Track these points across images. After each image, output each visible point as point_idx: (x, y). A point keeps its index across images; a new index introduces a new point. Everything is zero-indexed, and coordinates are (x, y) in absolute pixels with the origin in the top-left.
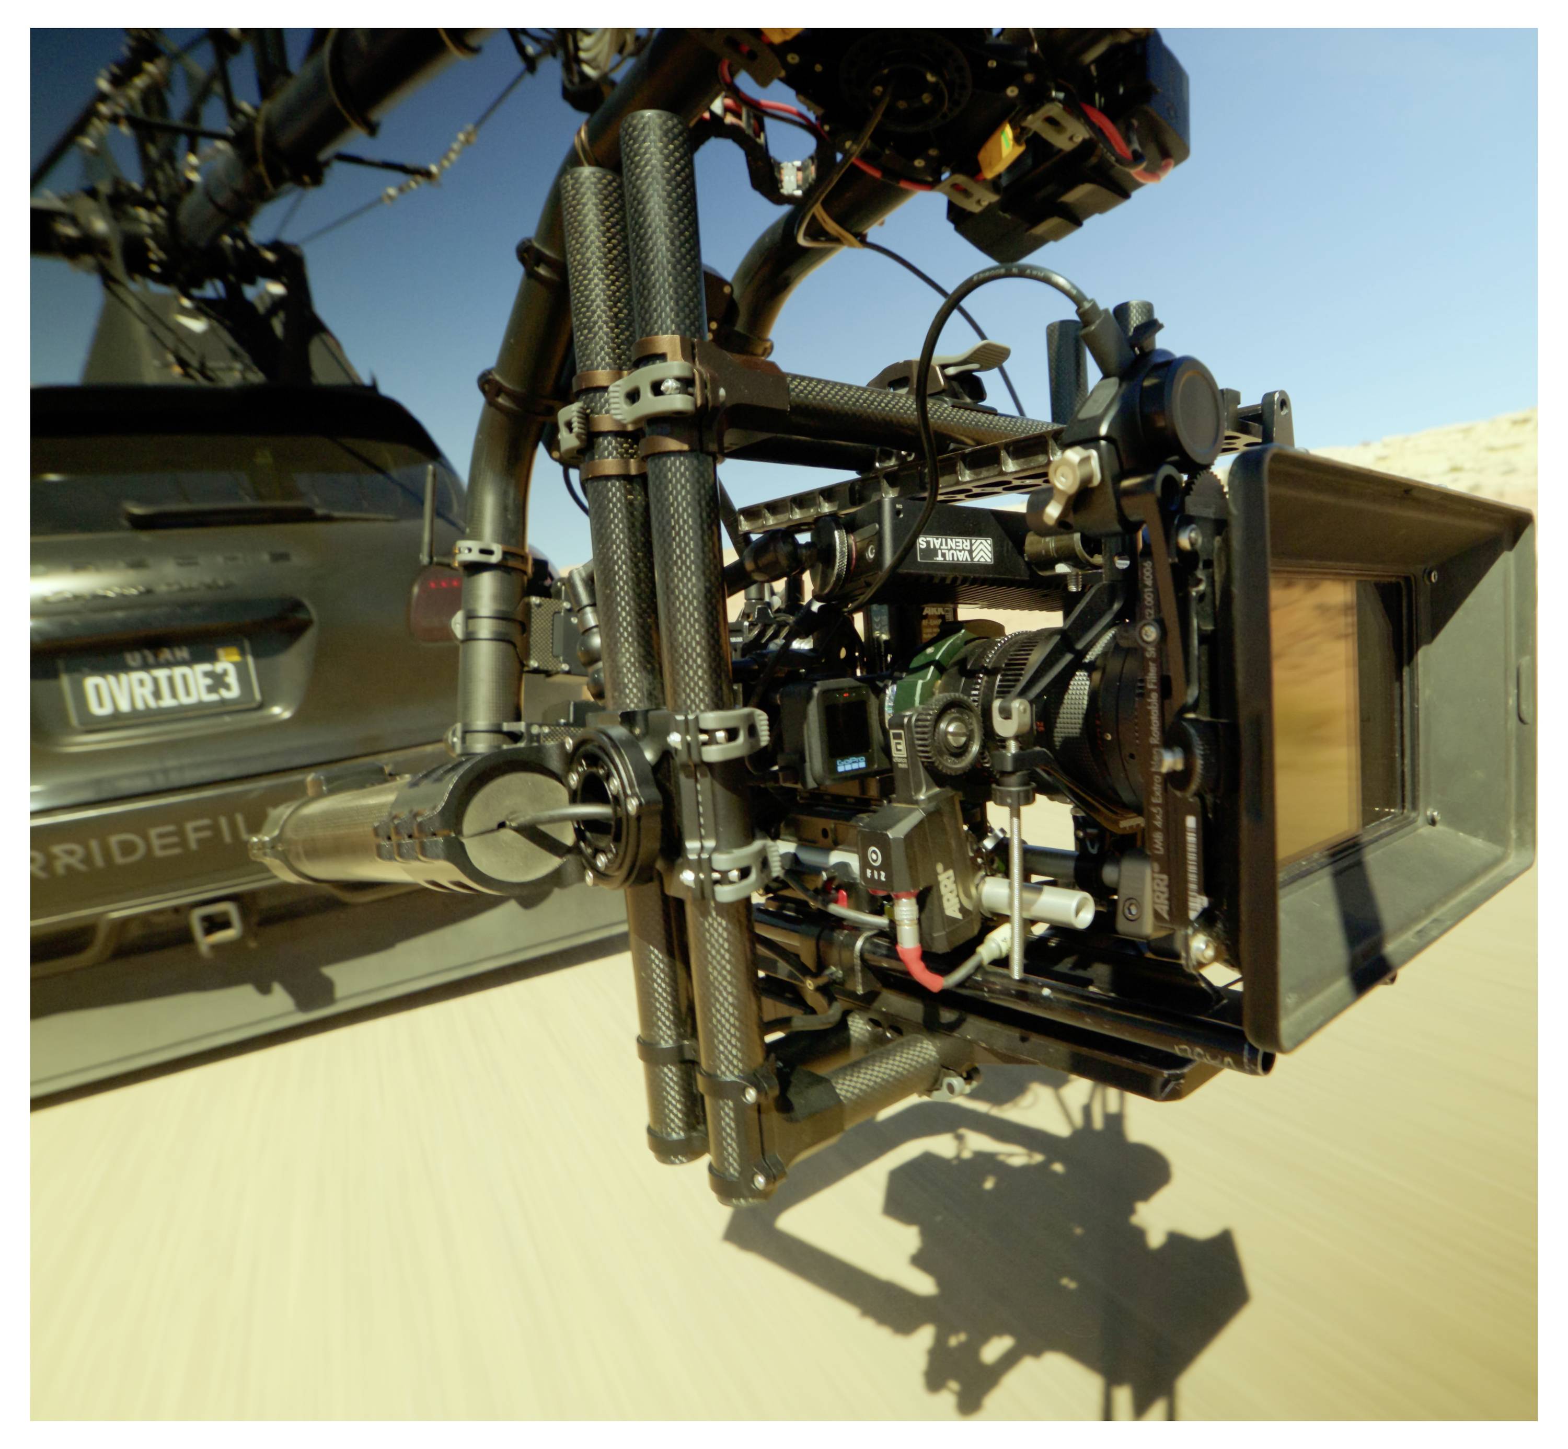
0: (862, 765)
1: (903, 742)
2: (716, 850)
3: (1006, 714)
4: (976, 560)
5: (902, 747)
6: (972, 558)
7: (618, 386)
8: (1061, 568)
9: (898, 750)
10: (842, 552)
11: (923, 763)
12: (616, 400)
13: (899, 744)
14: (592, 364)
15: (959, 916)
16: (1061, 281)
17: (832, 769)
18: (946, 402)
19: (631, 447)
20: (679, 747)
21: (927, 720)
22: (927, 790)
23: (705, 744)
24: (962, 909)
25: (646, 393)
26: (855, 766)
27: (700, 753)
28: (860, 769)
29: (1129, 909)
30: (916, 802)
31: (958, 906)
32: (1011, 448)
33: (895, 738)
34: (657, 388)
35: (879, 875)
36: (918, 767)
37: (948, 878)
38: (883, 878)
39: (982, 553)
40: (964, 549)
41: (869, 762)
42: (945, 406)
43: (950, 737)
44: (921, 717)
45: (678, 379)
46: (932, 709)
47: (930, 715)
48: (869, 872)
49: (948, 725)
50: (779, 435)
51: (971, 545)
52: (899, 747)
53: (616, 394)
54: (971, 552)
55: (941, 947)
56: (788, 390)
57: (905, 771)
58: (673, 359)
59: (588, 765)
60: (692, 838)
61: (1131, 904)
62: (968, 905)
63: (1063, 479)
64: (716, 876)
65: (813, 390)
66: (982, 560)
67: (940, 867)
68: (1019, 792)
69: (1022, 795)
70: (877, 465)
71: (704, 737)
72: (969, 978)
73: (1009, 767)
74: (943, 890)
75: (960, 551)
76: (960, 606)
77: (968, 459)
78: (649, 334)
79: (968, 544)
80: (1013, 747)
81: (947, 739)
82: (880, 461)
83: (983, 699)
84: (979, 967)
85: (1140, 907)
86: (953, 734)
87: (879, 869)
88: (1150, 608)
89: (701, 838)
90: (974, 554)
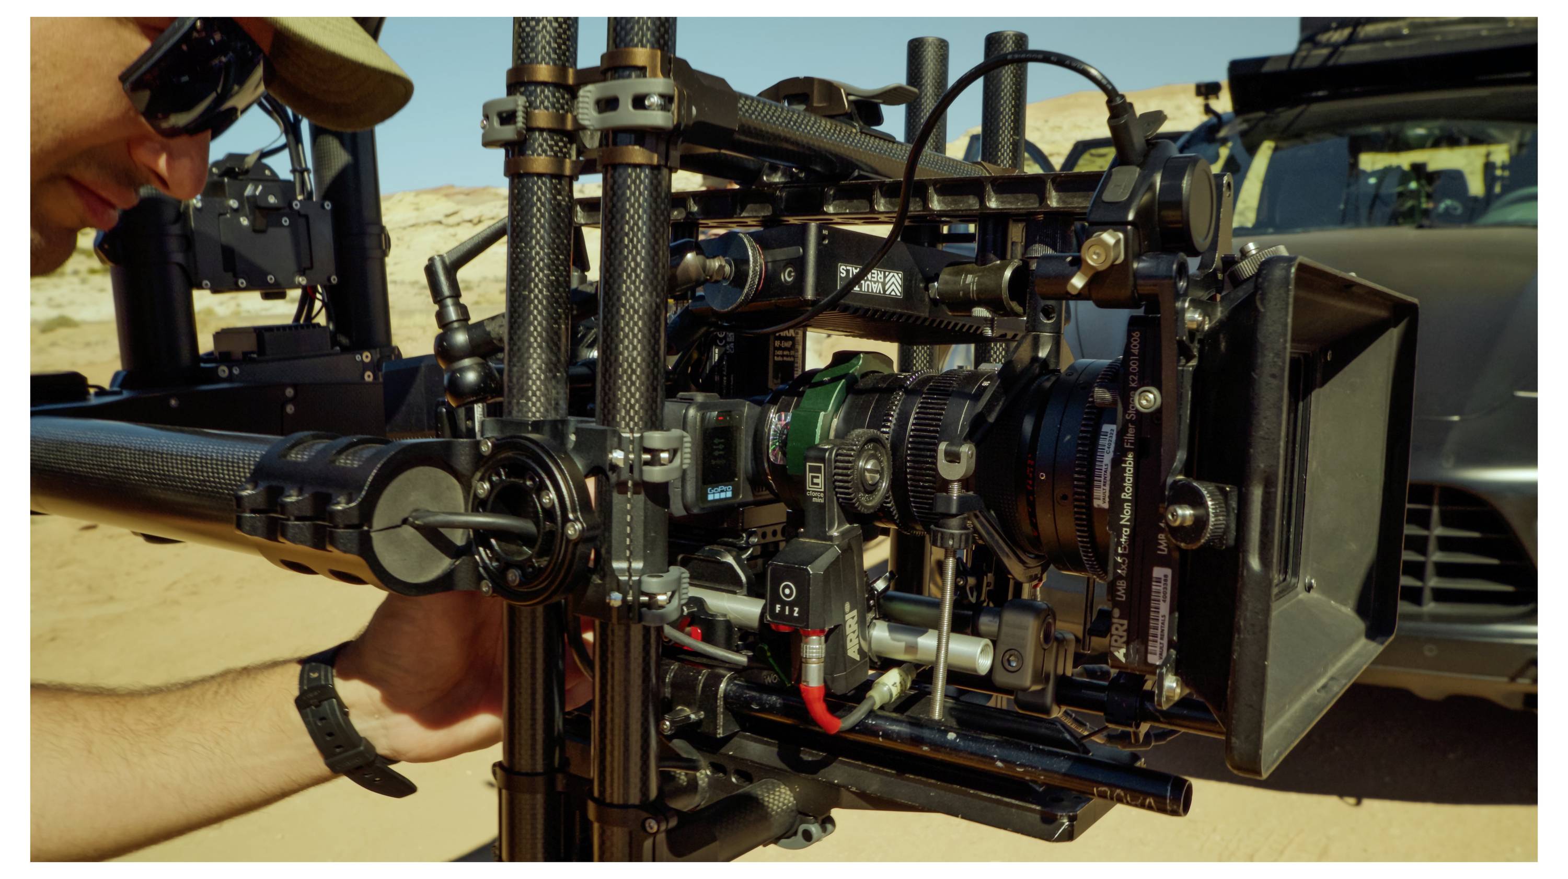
0: (729, 494)
1: (822, 476)
2: (642, 572)
3: (953, 457)
4: (888, 293)
5: (820, 481)
6: (885, 291)
7: (590, 91)
8: (981, 312)
9: (813, 484)
10: (754, 270)
11: (838, 499)
12: (586, 105)
13: (818, 477)
14: (537, 57)
15: (857, 658)
16: (1094, 72)
17: (702, 495)
18: (854, 127)
19: (565, 146)
20: (621, 464)
21: (851, 456)
22: (840, 525)
23: (647, 463)
24: (861, 651)
25: (626, 104)
26: (723, 495)
27: (641, 471)
28: (726, 499)
29: (1009, 661)
30: (831, 538)
31: (857, 647)
32: (938, 186)
33: (810, 472)
34: (639, 102)
35: (792, 611)
36: (833, 502)
37: (853, 618)
38: (796, 614)
39: (893, 287)
40: (878, 281)
41: (735, 493)
42: (854, 130)
43: (867, 474)
44: (840, 451)
45: (662, 96)
46: (856, 445)
47: (853, 450)
48: (778, 608)
49: (866, 463)
50: (723, 151)
51: (885, 277)
52: (815, 481)
53: (587, 100)
54: (884, 284)
55: (840, 688)
56: (736, 109)
57: (821, 506)
58: (654, 75)
59: (507, 475)
60: (619, 559)
61: (1011, 656)
62: (865, 647)
63: (1095, 257)
64: (644, 599)
65: (756, 109)
66: (893, 293)
67: (847, 606)
68: (961, 535)
69: (963, 537)
70: (765, 178)
71: (647, 457)
72: (861, 723)
73: (954, 510)
74: (848, 630)
75: (875, 282)
76: (809, 329)
77: (884, 189)
78: (627, 46)
79: (882, 276)
80: (955, 491)
81: (864, 476)
82: (768, 175)
83: (892, 437)
84: (871, 713)
85: (1021, 659)
86: (869, 471)
87: (792, 605)
88: (1134, 374)
89: (628, 560)
90: (887, 287)
